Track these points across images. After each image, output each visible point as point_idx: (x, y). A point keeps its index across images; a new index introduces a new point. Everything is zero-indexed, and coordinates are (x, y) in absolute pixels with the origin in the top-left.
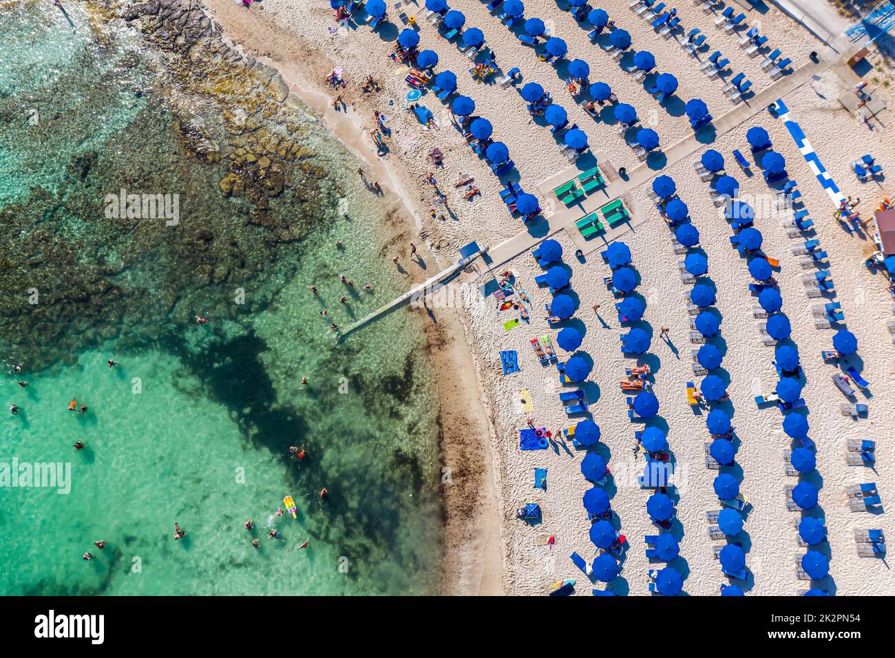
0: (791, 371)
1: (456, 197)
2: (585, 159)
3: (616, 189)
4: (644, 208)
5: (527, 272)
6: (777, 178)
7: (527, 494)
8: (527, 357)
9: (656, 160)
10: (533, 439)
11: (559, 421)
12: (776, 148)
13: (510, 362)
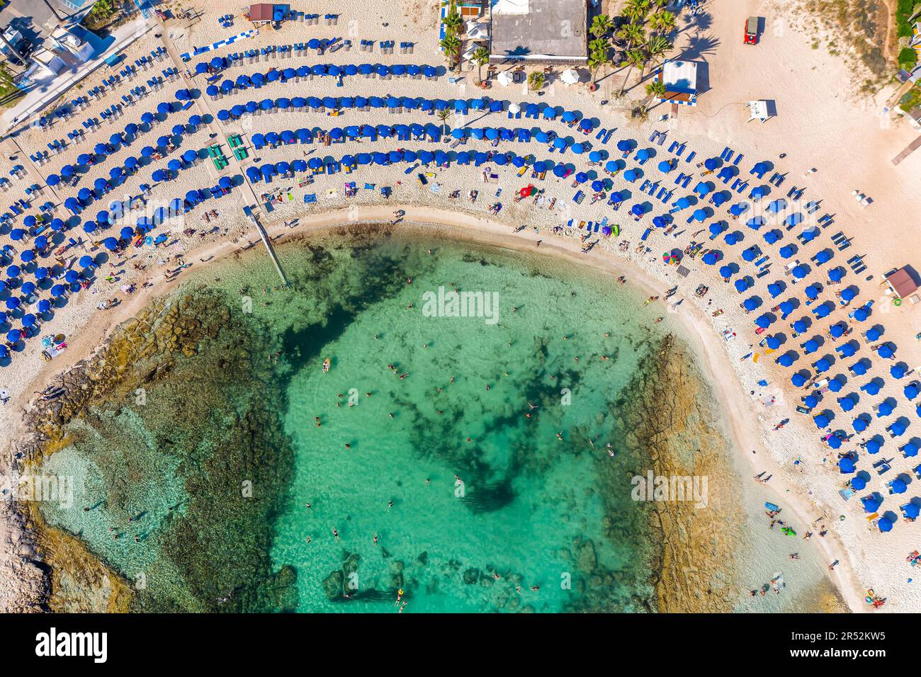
0: (325, 70)
1: (214, 222)
2: (202, 154)
3: (221, 140)
4: (233, 127)
5: (263, 187)
6: (225, 63)
7: (377, 194)
8: (308, 190)
9: (207, 119)
10: (352, 190)
11: (343, 176)
12: (209, 61)
13: (310, 199)
